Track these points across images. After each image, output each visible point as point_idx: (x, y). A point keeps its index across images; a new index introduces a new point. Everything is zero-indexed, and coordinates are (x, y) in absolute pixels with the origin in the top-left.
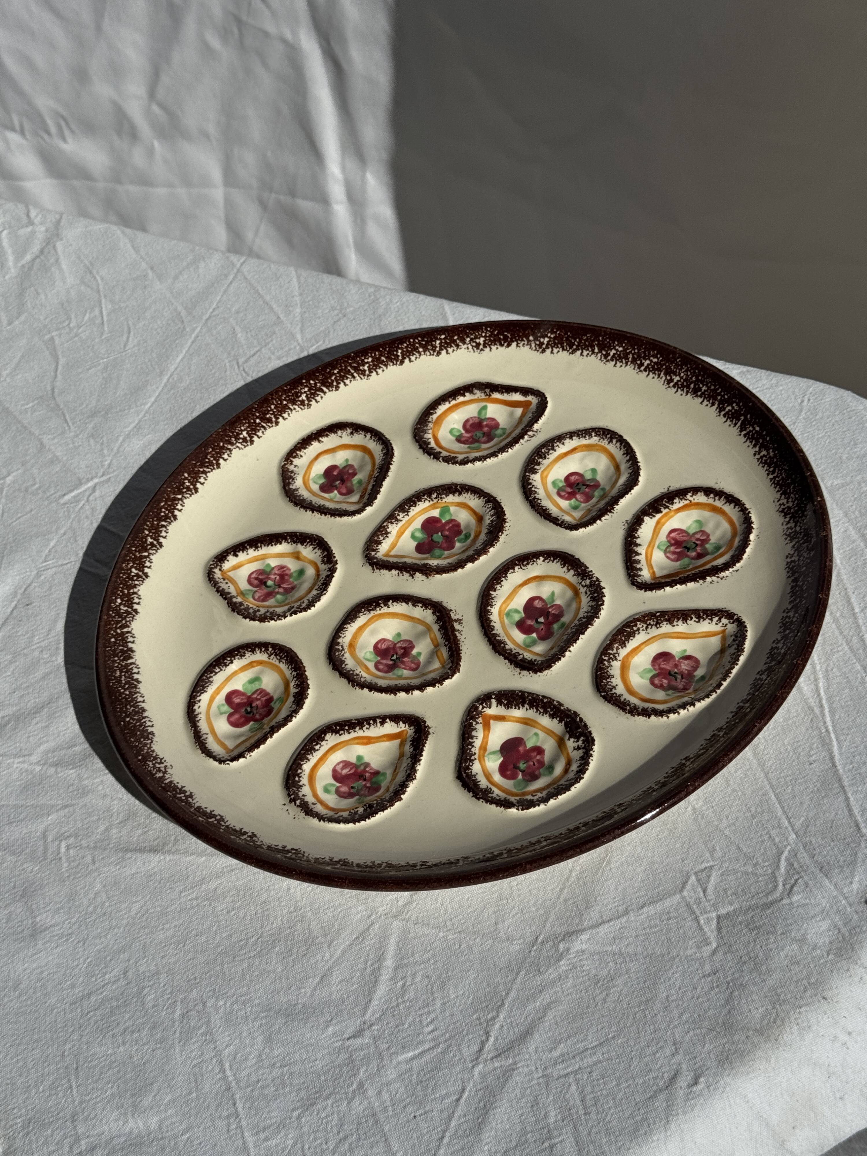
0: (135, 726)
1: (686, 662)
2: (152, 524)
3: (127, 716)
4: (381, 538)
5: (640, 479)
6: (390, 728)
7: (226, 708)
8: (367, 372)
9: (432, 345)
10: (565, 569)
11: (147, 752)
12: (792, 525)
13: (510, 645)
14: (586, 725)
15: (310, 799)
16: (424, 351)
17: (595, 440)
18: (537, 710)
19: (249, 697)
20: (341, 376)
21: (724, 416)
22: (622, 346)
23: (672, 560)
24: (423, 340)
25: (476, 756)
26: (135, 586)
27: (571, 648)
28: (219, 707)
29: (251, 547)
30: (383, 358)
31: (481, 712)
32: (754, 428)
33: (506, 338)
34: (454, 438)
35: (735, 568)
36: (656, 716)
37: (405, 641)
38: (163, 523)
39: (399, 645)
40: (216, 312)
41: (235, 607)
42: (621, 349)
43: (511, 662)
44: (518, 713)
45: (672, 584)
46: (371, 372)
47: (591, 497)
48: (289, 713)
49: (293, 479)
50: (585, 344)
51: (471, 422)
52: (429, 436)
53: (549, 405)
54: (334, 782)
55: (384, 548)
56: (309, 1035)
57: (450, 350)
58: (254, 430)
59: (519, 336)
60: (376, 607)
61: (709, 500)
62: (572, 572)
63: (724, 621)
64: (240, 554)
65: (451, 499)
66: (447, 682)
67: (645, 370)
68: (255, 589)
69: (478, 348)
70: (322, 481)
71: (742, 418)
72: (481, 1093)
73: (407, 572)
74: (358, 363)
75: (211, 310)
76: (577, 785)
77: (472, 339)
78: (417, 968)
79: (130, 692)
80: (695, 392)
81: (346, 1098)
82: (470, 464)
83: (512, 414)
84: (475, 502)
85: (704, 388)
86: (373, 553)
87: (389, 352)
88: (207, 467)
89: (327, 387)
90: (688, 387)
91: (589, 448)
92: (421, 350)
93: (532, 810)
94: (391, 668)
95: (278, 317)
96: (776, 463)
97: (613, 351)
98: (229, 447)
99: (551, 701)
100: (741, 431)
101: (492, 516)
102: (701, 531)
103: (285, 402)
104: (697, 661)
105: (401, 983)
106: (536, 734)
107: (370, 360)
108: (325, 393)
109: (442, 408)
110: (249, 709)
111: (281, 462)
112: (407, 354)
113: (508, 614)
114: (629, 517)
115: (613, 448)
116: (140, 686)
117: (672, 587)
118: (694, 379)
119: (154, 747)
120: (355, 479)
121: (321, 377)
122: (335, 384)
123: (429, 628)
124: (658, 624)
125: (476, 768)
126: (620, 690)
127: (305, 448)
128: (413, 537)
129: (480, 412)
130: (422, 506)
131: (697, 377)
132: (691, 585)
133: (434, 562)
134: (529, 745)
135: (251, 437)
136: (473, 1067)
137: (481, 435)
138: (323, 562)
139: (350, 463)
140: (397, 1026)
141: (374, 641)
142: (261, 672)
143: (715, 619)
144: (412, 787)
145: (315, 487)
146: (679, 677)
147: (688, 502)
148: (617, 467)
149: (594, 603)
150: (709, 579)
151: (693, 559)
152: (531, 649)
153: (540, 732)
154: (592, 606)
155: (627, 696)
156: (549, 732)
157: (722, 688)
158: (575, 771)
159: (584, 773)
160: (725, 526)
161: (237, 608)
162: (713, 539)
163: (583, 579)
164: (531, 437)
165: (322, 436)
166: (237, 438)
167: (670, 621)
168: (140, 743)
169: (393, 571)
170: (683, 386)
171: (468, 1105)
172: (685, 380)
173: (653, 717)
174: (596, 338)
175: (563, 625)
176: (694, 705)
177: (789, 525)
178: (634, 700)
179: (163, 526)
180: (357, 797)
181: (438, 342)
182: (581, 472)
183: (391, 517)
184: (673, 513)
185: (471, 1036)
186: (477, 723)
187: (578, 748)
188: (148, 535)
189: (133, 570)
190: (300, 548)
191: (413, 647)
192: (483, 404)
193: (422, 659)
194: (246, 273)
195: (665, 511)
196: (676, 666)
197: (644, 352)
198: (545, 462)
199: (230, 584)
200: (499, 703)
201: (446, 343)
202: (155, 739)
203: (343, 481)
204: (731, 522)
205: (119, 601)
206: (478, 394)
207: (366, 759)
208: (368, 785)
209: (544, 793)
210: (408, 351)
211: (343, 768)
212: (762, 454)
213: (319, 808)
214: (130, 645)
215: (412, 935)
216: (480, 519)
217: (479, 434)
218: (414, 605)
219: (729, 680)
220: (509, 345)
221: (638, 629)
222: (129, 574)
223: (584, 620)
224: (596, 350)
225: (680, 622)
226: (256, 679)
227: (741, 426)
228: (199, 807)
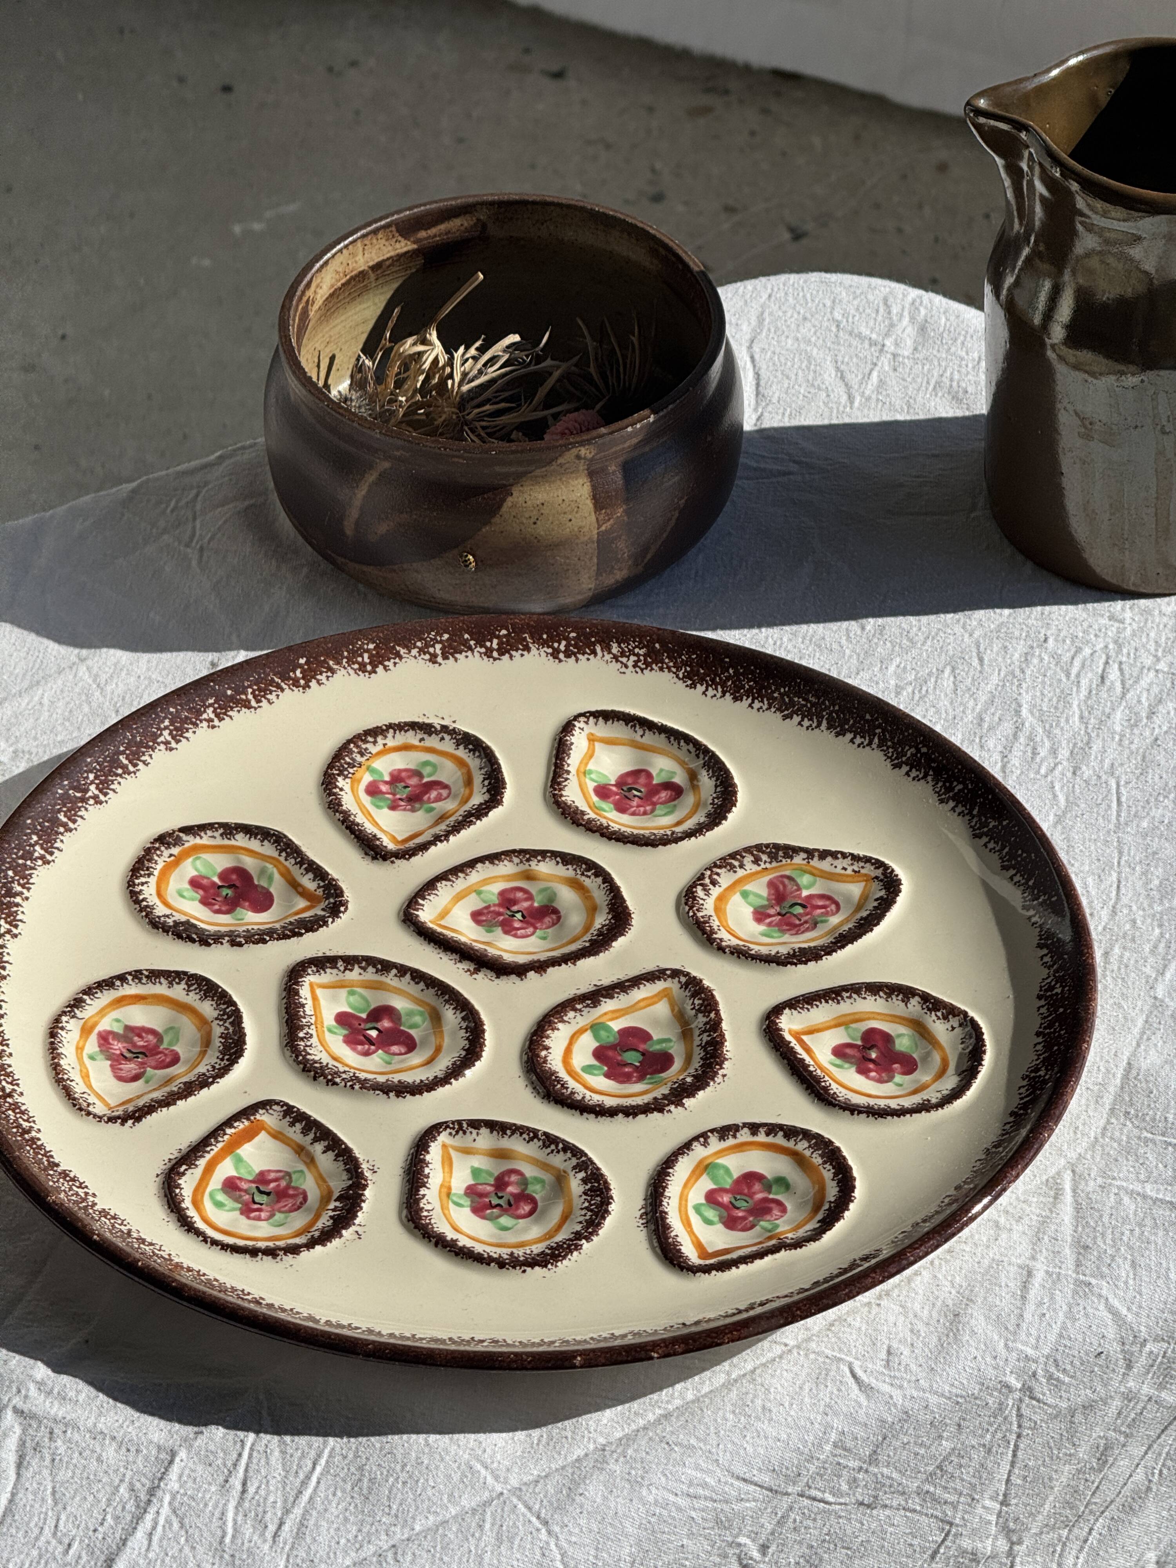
1: (134, 1072)
52: (800, 1147)
54: (433, 778)
61: (283, 1243)
102: (266, 1220)
134: (242, 911)
146: (128, 1055)
168: (683, 662)
186: (319, 887)
196: (143, 1064)
202: (679, 682)
208: (390, 796)
211: (439, 794)
228: (527, 649)
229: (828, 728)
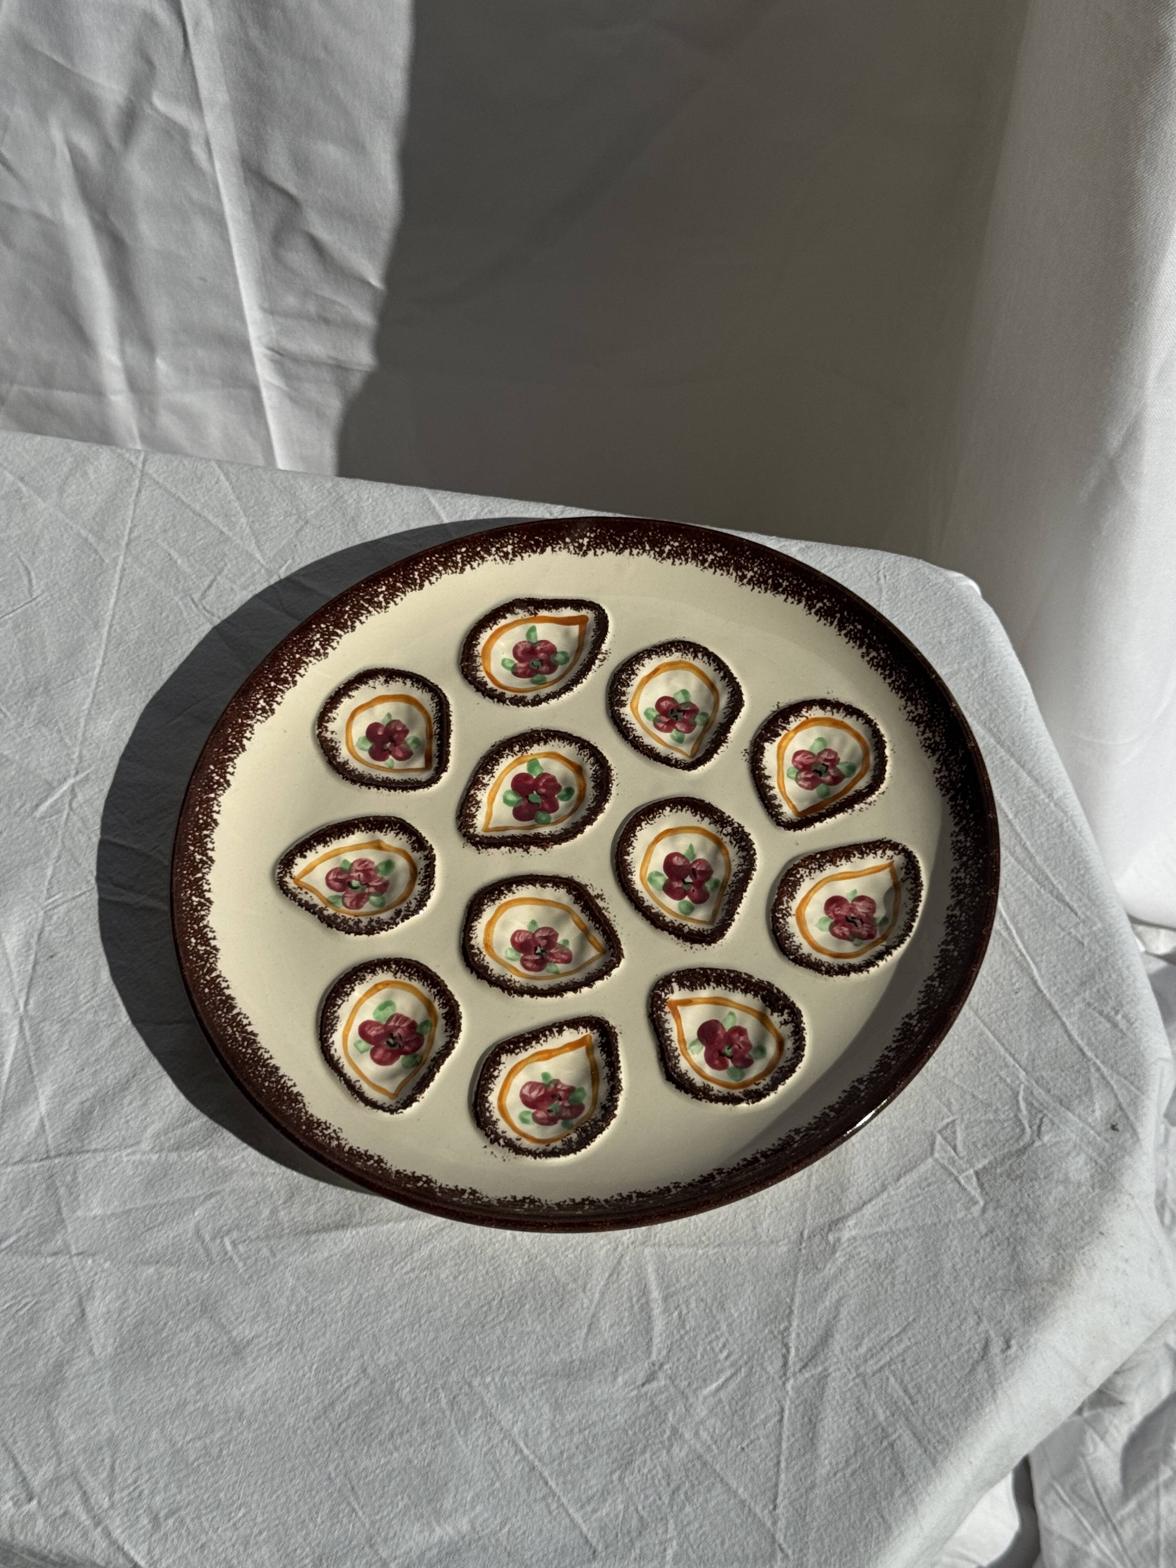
0: (278, 1090)
1: (861, 904)
2: (194, 836)
3: (264, 1080)
4: (474, 810)
5: (745, 698)
6: (570, 1036)
7: (364, 1045)
8: (384, 604)
9: (452, 561)
10: (698, 817)
11: (307, 1119)
12: (928, 734)
13: (669, 918)
14: (785, 996)
15: (511, 1135)
16: (445, 569)
17: (676, 656)
18: (726, 987)
19: (385, 1026)
20: (354, 613)
21: (816, 613)
22: (677, 541)
23: (807, 788)
24: (441, 557)
25: (679, 1051)
26: (202, 918)
27: (739, 910)
28: (355, 1045)
29: (319, 843)
30: (399, 584)
31: (665, 1000)
32: (855, 627)
33: (537, 544)
34: (510, 672)
35: (881, 790)
36: (855, 972)
37: (544, 929)
38: (205, 832)
39: (538, 935)
40: (136, 534)
41: (331, 922)
42: (676, 544)
43: (678, 936)
44: (704, 993)
45: (820, 818)
46: (388, 603)
47: (694, 725)
48: (448, 1039)
49: (337, 750)
50: (632, 541)
51: (521, 648)
52: (481, 674)
53: (610, 618)
54: (527, 1109)
55: (480, 821)
56: (599, 1391)
57: (475, 564)
58: (271, 696)
59: (553, 540)
60: (499, 895)
61: (827, 714)
62: (707, 820)
63: (889, 853)
64: (308, 854)
65: (536, 749)
66: (615, 972)
67: (710, 566)
68: (341, 894)
69: (507, 559)
70: (368, 745)
71: (838, 615)
72: (801, 1408)
73: (519, 847)
74: (371, 595)
75: (127, 531)
76: (801, 1065)
77: (498, 549)
78: (688, 1293)
79: (253, 1050)
80: (775, 588)
81: (664, 1447)
82: (544, 704)
83: (567, 634)
84: (567, 750)
85: (785, 584)
86: (472, 830)
87: (404, 576)
88: (231, 752)
89: (341, 629)
90: (766, 583)
91: (672, 666)
92: (440, 568)
93: (764, 1101)
94: (540, 964)
95: (222, 533)
96: (891, 665)
97: (668, 548)
98: (249, 722)
99: (738, 975)
100: (840, 630)
101: (593, 765)
102: (826, 750)
103: (298, 656)
104: (871, 901)
105: (676, 1314)
106: (731, 1014)
107: (384, 588)
108: (340, 636)
109: (485, 636)
110: (391, 1041)
111: (314, 731)
112: (426, 576)
113: (651, 880)
114: (746, 745)
115: (700, 663)
116: (258, 1039)
117: (821, 822)
118: (771, 573)
119: (311, 1110)
120: (410, 737)
121: (332, 619)
122: (349, 623)
123: (568, 911)
124: (821, 867)
125: (683, 1065)
126: (806, 949)
127: (336, 708)
128: (506, 801)
129: (528, 635)
130: (506, 762)
131: (774, 571)
132: (840, 816)
133: (545, 830)
134: (728, 1026)
135: (271, 706)
136: (784, 1383)
137: (539, 663)
138: (414, 849)
139: (394, 718)
140: (689, 1360)
141: (509, 936)
142: (391, 995)
143: (880, 852)
144: (622, 1098)
145: (365, 755)
146: (858, 922)
147: (804, 719)
148: (712, 687)
149: (745, 854)
150: (857, 807)
151: (829, 784)
152: (691, 916)
153: (736, 1012)
154: (743, 857)
155: (816, 956)
156: (745, 1009)
157: (914, 929)
158: (792, 1050)
159: (803, 1050)
160: (852, 742)
161: (334, 922)
162: (843, 758)
163: (723, 827)
164: (602, 661)
165: (351, 690)
166: (255, 709)
167: (833, 862)
168: (294, 1109)
169: (503, 848)
170: (758, 582)
171: (792, 1423)
172: (760, 575)
173: (853, 975)
174: (645, 534)
175: (716, 883)
176: (891, 954)
177: (926, 736)
178: (825, 958)
179: (207, 836)
180: (560, 1122)
181: (459, 556)
182: (671, 695)
183: (475, 782)
184: (792, 734)
185: (770, 1352)
186: (665, 1013)
187: (786, 1023)
188: (194, 851)
189: (194, 898)
190: (379, 835)
191: (556, 935)
192: (531, 625)
193: (571, 947)
194: (155, 476)
195: (783, 733)
196: (852, 910)
197: (705, 546)
198: (630, 690)
199: (310, 894)
200: (682, 985)
201: (468, 556)
202: (306, 1100)
203: (395, 743)
204: (857, 736)
205: (193, 940)
206: (521, 614)
207: (554, 1076)
208: (567, 1104)
209: (768, 1080)
210: (426, 572)
211: (531, 1091)
212: (871, 655)
213: (526, 1144)
214: (227, 992)
215: (669, 1259)
216: (579, 770)
217: (536, 662)
218: (542, 886)
219: (917, 920)
220: (543, 551)
221: (802, 876)
222: (192, 904)
223: (741, 875)
224: (648, 548)
225: (843, 861)
226: (387, 1004)
227: (838, 624)
228: (398, 1172)
229: (235, 1007)
